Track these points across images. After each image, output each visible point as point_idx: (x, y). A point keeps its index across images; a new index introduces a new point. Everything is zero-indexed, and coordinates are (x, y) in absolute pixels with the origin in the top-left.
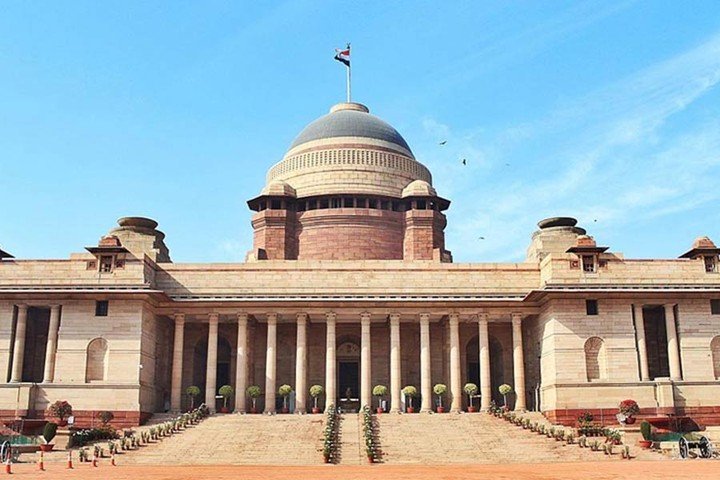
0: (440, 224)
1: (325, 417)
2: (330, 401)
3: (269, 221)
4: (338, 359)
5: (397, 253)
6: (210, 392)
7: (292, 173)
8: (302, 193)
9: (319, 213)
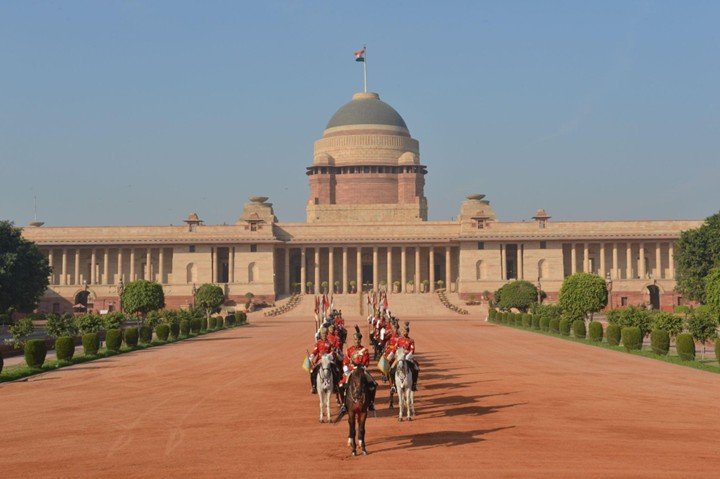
0: (420, 183)
1: (358, 295)
2: (359, 289)
3: (320, 181)
4: (362, 263)
5: (394, 199)
6: (303, 284)
7: (332, 149)
8: (339, 162)
9: (349, 175)
